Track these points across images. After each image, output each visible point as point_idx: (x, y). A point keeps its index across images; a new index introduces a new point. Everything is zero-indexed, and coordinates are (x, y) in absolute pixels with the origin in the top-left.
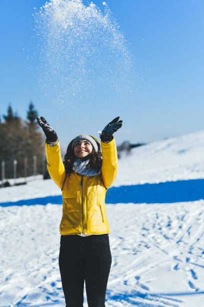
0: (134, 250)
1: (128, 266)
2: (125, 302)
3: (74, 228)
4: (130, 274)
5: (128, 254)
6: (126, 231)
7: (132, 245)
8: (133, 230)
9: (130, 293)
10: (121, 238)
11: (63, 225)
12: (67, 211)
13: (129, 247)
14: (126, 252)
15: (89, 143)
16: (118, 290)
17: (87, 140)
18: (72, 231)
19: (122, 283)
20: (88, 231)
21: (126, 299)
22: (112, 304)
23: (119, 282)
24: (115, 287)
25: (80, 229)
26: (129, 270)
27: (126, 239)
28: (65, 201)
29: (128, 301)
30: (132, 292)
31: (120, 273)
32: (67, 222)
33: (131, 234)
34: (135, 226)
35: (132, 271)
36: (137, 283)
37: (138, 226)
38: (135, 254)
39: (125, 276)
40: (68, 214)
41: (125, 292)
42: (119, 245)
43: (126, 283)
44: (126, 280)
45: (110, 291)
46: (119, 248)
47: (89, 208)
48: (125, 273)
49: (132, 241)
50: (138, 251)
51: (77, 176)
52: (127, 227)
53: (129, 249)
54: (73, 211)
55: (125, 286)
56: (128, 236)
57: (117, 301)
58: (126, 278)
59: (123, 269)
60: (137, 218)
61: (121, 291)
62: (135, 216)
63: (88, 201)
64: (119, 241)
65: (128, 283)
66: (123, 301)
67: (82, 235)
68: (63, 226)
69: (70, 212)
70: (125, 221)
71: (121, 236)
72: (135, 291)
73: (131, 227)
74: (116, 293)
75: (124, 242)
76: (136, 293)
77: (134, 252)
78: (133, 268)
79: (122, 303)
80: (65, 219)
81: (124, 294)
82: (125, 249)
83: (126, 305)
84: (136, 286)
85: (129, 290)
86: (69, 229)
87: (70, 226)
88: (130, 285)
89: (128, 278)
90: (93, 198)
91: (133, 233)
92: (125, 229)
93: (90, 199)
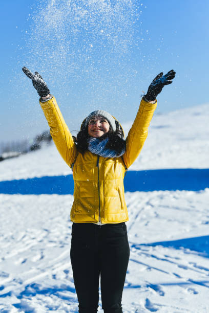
0: (61, 243)
1: (56, 260)
2: (55, 297)
3: (90, 215)
4: (58, 267)
5: (55, 247)
6: (51, 224)
7: (58, 237)
8: (59, 222)
9: (59, 287)
10: (46, 230)
11: (76, 211)
12: (79, 195)
13: (56, 239)
14: (53, 245)
15: (106, 120)
16: (47, 284)
17: (103, 117)
18: (87, 219)
19: (51, 277)
20: (106, 220)
21: (56, 293)
22: (41, 299)
23: (47, 276)
24: (43, 282)
25: (97, 217)
26: (57, 263)
27: (52, 231)
28: (78, 184)
29: (58, 295)
30: (61, 286)
31: (48, 266)
32: (80, 208)
33: (57, 226)
34: (60, 218)
35: (60, 264)
36: (67, 277)
37: (64, 218)
38: (62, 247)
39: (53, 269)
40: (80, 199)
41: (54, 286)
42: (46, 237)
43: (54, 277)
44: (54, 274)
45: (39, 285)
46: (45, 241)
47: (107, 194)
48: (52, 266)
49: (58, 233)
50: (64, 244)
51: (93, 157)
52: (52, 219)
53: (55, 242)
54: (87, 196)
55: (54, 280)
56: (54, 228)
57: (46, 296)
58: (54, 272)
59: (50, 263)
60: (62, 210)
61: (50, 285)
62: (60, 207)
63: (105, 186)
64: (45, 233)
65: (57, 277)
66: (52, 295)
67: (99, 224)
68: (75, 213)
69: (84, 196)
70: (50, 212)
71: (47, 228)
72: (65, 285)
73: (56, 219)
74: (44, 288)
75: (50, 235)
76: (65, 287)
77: (61, 245)
78: (61, 262)
79: (52, 298)
80: (78, 205)
81: (53, 288)
82: (51, 242)
83: (55, 300)
84: (65, 280)
85: (59, 284)
86: (82, 216)
87: (85, 213)
88: (59, 279)
89: (57, 272)
90: (111, 181)
91: (59, 225)
92: (50, 221)
93: (107, 183)
